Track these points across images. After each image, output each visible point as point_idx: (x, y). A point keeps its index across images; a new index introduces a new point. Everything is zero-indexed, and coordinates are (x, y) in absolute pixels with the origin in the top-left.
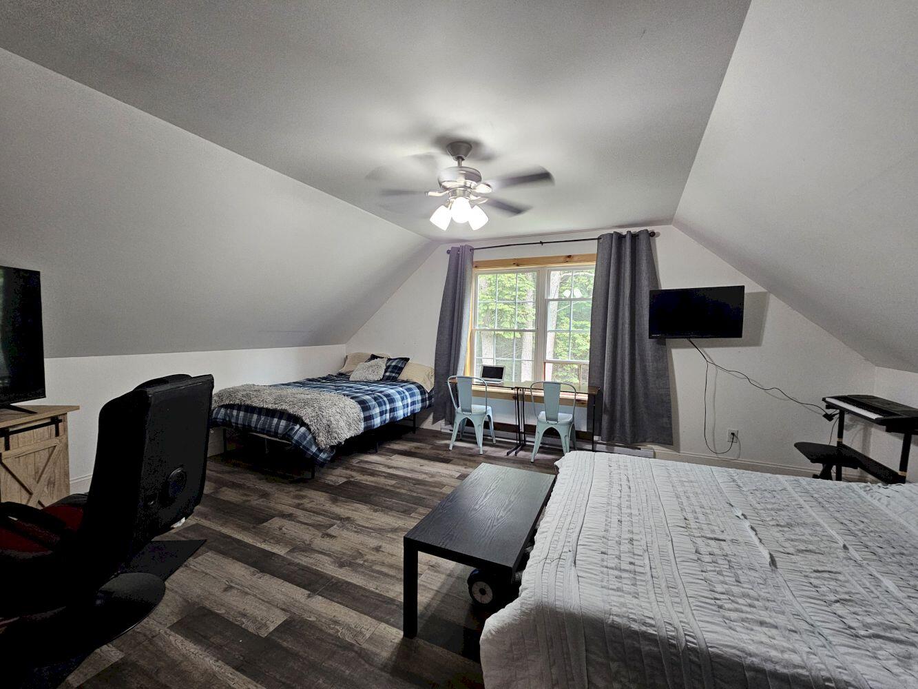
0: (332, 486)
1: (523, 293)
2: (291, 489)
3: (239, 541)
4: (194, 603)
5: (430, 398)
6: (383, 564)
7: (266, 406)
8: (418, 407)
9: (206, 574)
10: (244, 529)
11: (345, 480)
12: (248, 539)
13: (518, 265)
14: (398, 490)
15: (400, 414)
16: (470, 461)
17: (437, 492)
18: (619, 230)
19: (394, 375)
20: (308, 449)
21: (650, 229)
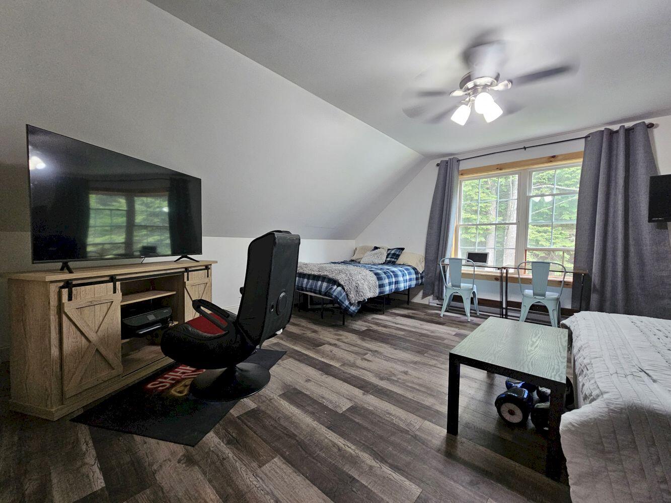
0: (357, 330)
1: (488, 204)
2: (331, 330)
3: (306, 355)
4: (289, 386)
5: (422, 278)
6: (413, 383)
7: (313, 273)
8: (414, 283)
9: (292, 371)
10: (309, 349)
11: (366, 328)
12: (311, 354)
13: (501, 169)
14: (408, 338)
15: (402, 286)
16: (461, 325)
17: (440, 343)
18: (611, 127)
19: (393, 260)
20: (343, 303)
21: (647, 121)
